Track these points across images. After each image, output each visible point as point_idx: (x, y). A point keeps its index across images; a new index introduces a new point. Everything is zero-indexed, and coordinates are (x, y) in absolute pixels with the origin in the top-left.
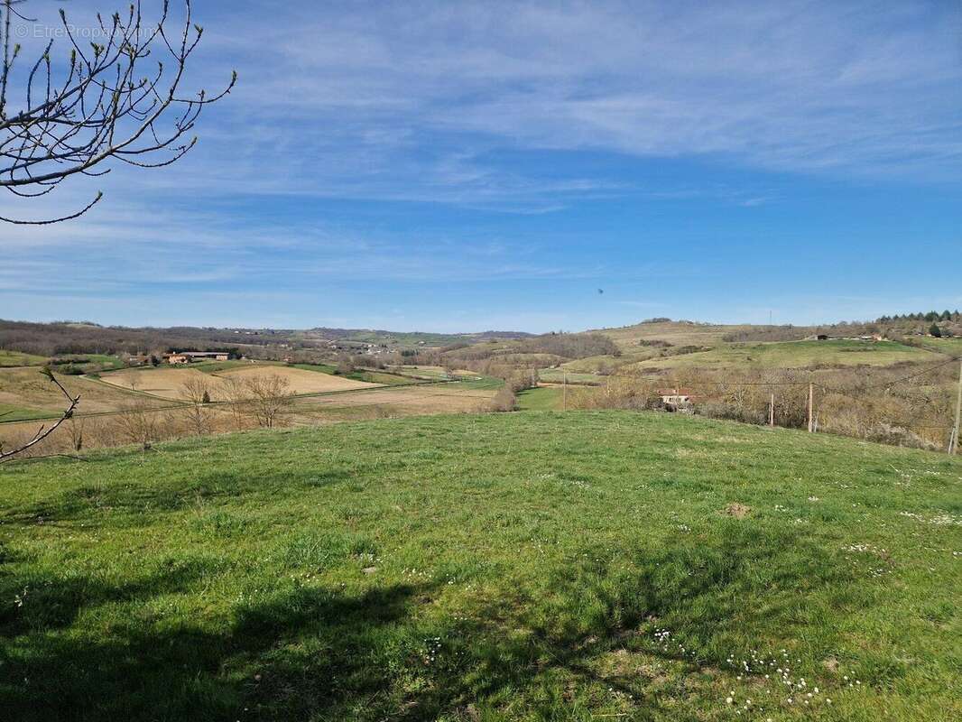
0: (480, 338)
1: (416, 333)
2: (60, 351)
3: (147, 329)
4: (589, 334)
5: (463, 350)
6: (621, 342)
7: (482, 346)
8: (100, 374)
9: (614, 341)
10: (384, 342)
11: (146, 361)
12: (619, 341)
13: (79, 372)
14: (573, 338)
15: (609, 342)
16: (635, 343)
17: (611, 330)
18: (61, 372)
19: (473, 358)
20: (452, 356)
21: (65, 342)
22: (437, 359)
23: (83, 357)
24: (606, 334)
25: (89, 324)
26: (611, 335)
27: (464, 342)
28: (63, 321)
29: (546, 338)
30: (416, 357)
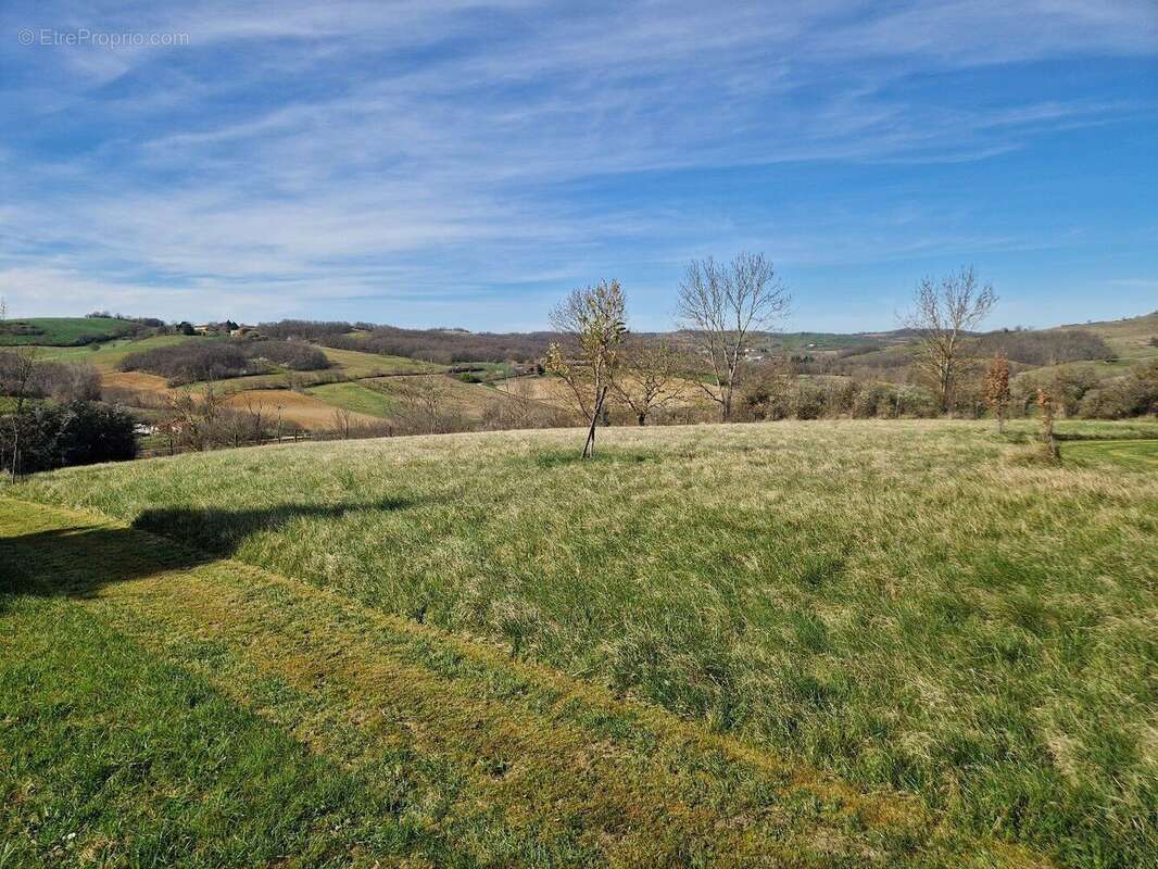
0: (890, 337)
1: (803, 334)
2: (456, 360)
3: (513, 335)
4: (1064, 331)
5: (873, 355)
6: (1116, 342)
7: (900, 348)
8: (495, 383)
9: (1106, 341)
10: (763, 346)
11: (532, 369)
12: (1115, 340)
13: (476, 381)
14: (1038, 337)
15: (1096, 341)
16: (1143, 343)
17: (1102, 324)
18: (462, 380)
19: (886, 364)
20: (858, 362)
21: (459, 351)
22: (838, 367)
23: (476, 365)
24: (1093, 331)
25: (462, 330)
26: (1102, 331)
27: (872, 345)
28: (438, 328)
29: (995, 337)
30: (811, 365)
